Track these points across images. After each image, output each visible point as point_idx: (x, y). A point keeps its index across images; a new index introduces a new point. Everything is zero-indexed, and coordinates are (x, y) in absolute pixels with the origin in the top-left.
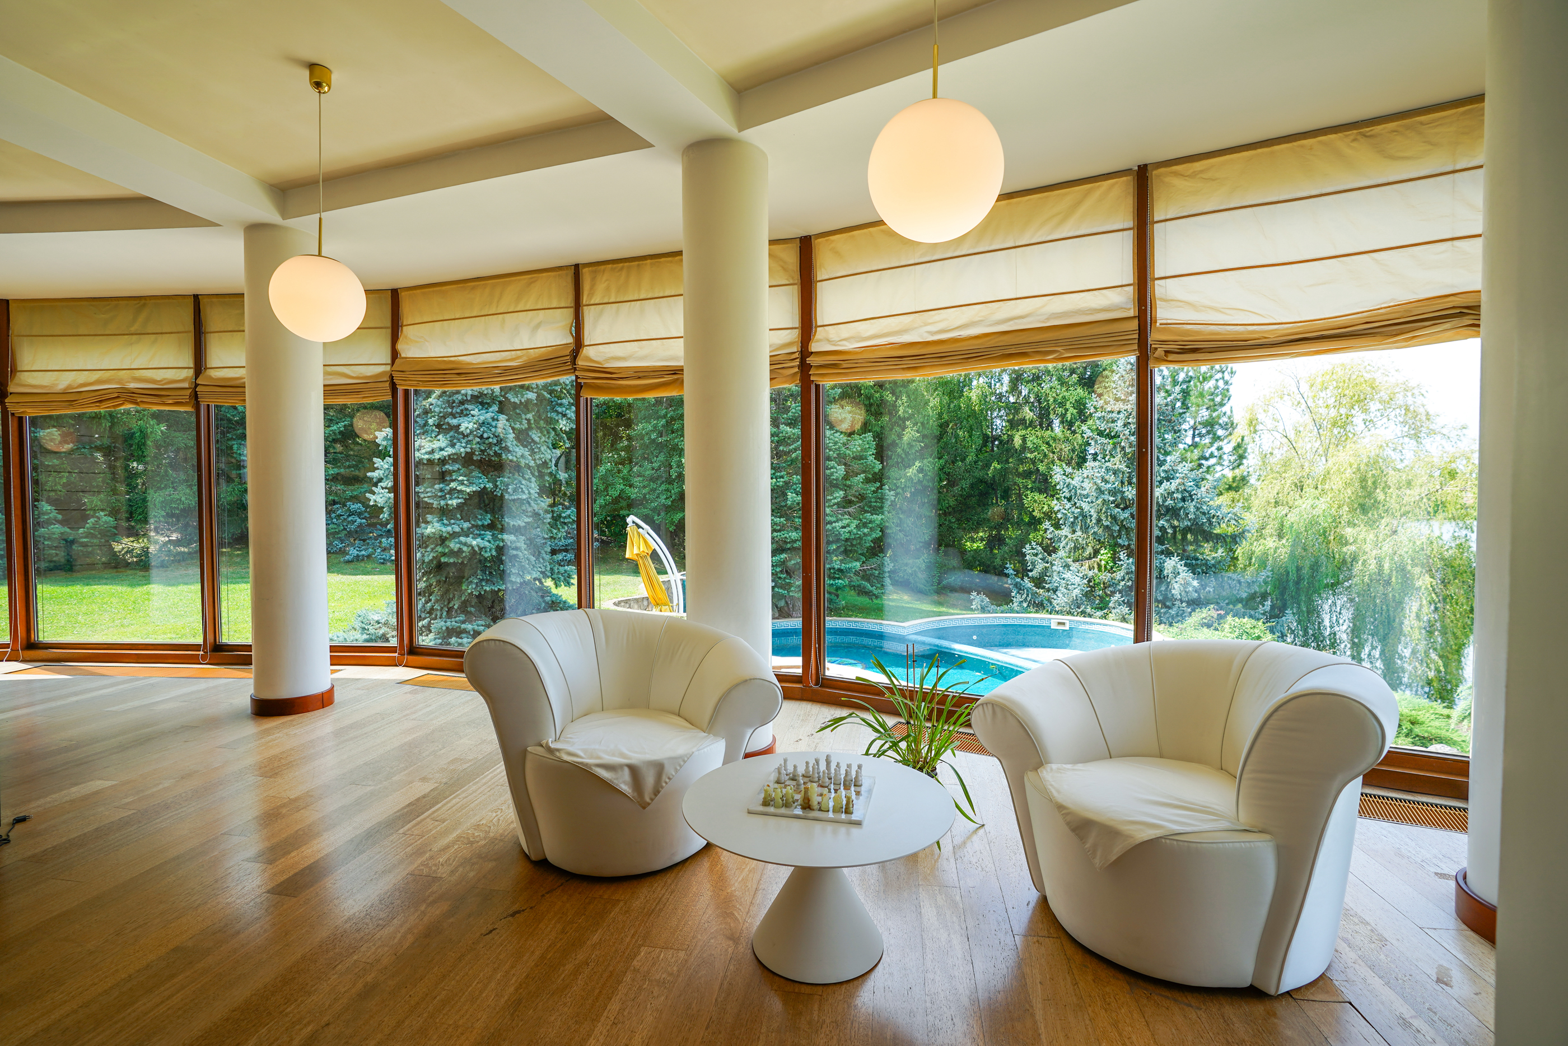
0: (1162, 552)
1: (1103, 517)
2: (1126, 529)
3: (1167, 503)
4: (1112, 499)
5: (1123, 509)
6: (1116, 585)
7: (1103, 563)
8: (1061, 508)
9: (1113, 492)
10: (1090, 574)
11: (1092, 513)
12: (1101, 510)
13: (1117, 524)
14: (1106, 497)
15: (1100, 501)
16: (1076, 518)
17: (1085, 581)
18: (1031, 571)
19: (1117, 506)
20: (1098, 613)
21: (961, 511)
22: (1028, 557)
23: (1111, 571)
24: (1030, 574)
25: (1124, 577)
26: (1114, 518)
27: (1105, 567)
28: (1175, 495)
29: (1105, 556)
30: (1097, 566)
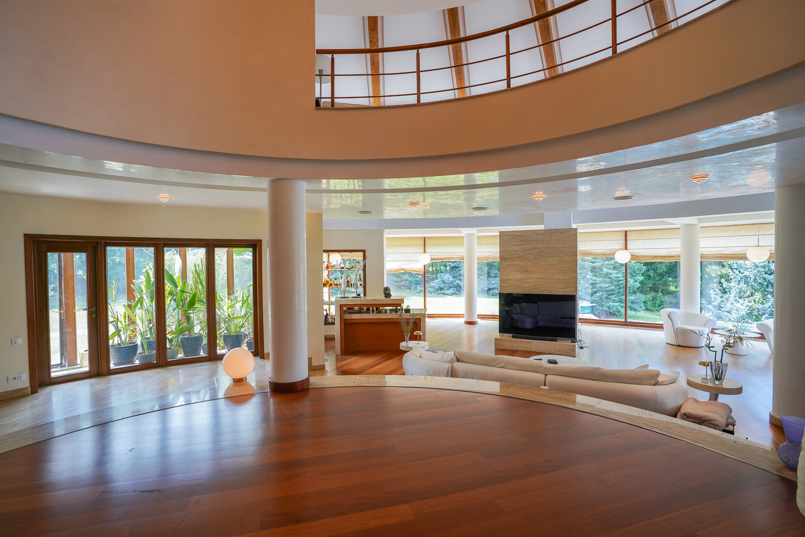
1: (758, 278)
2: (771, 284)
4: (763, 270)
5: (769, 275)
6: (766, 310)
7: (757, 300)
8: (733, 273)
9: (764, 267)
10: (750, 304)
11: (751, 276)
12: (756, 275)
13: (766, 282)
14: (760, 269)
15: (756, 271)
16: (741, 278)
17: (748, 308)
18: (714, 302)
19: (766, 273)
20: (755, 323)
21: (670, 273)
22: (712, 296)
23: (762, 303)
24: (714, 304)
25: (770, 306)
26: (764, 279)
27: (758, 301)
29: (758, 296)
30: (753, 301)
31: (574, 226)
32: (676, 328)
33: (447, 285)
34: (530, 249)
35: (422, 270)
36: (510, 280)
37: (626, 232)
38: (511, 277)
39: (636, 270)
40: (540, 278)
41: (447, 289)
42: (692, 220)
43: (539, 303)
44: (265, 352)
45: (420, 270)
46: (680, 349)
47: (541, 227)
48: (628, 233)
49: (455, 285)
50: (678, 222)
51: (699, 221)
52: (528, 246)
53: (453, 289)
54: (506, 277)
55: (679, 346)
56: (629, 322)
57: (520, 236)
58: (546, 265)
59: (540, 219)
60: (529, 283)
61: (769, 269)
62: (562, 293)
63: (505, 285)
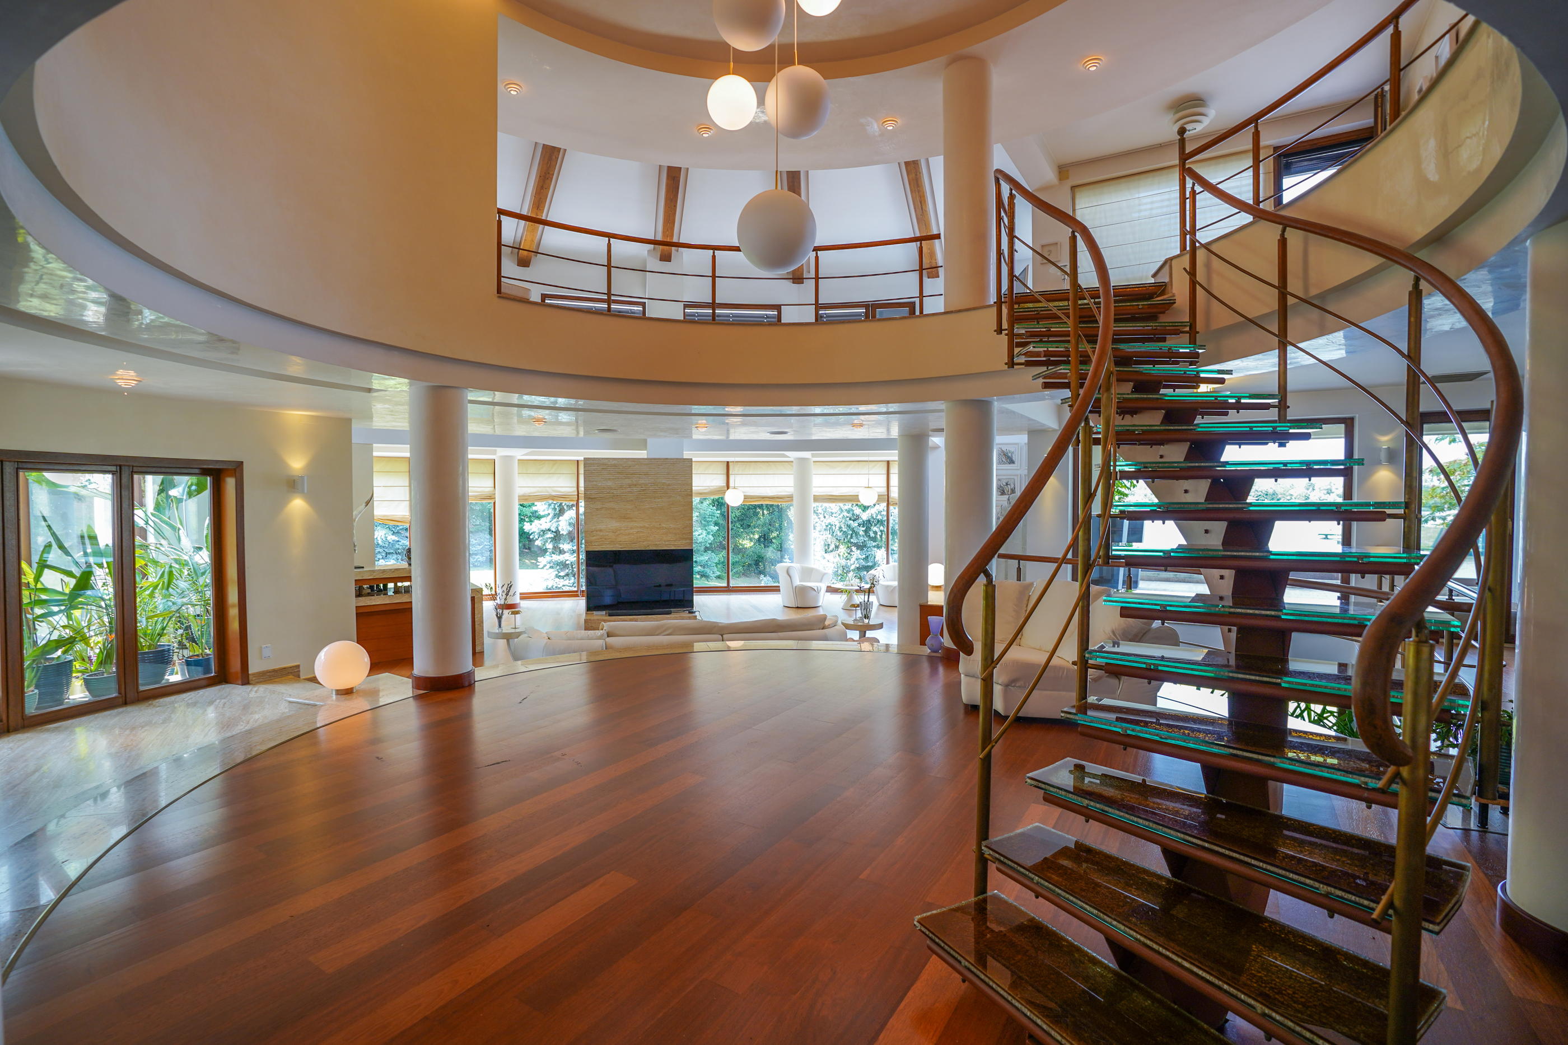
0: (874, 547)
3: (878, 518)
5: (854, 521)
9: (848, 511)
19: (850, 519)
26: (849, 526)
28: (882, 513)
29: (843, 549)
30: (837, 556)
31: (686, 455)
32: (794, 585)
33: (381, 550)
34: (630, 486)
35: (407, 518)
36: (601, 531)
37: (728, 462)
38: (602, 527)
39: (707, 517)
40: (644, 527)
41: (381, 557)
42: (806, 454)
43: (614, 565)
44: (250, 673)
45: (403, 518)
46: (800, 610)
47: (642, 454)
48: (731, 464)
49: (399, 549)
50: (793, 455)
51: (813, 456)
52: (627, 481)
53: (395, 556)
54: (594, 528)
55: (798, 607)
56: (733, 587)
57: (615, 465)
58: (652, 508)
59: (643, 445)
60: (629, 534)
61: (853, 514)
62: (673, 548)
63: (593, 538)
